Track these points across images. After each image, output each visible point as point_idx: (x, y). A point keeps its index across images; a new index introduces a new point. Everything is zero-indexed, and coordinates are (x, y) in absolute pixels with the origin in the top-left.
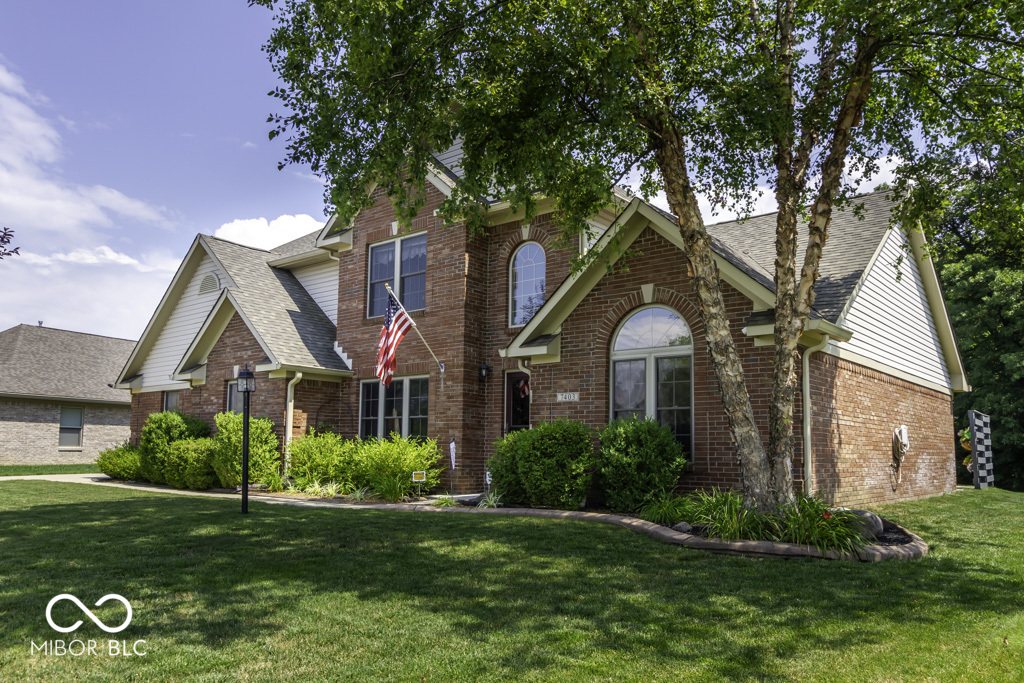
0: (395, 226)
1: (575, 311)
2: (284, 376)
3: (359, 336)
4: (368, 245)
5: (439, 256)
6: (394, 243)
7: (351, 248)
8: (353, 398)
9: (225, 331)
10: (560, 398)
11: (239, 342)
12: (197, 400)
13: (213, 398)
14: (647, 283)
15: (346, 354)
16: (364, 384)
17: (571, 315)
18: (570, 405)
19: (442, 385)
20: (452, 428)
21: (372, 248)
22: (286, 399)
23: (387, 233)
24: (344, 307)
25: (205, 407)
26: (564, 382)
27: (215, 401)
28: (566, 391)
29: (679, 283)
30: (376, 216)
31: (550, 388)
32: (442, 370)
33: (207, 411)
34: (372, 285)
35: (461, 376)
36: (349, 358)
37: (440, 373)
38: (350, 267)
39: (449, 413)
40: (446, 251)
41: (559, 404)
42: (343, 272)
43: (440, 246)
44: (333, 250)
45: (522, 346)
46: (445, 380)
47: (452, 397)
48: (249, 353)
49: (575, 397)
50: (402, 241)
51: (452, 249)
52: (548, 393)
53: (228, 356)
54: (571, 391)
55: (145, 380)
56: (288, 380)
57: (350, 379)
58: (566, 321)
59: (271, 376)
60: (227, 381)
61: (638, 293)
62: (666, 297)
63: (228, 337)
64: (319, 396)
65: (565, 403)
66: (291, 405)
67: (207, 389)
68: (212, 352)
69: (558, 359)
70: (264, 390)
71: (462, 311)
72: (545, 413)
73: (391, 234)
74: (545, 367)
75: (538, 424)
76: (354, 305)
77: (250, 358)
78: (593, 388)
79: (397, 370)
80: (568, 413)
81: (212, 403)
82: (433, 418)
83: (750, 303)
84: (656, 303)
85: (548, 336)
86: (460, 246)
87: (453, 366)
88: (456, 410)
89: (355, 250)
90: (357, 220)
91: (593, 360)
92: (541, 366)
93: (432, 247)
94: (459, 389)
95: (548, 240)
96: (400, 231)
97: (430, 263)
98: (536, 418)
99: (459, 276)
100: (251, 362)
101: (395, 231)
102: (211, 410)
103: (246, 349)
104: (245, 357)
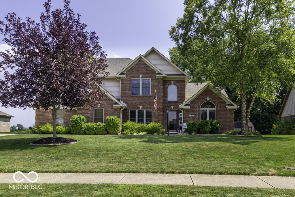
0: (141, 76)
3: (129, 99)
5: (155, 85)
6: (140, 79)
7: (125, 78)
8: (127, 114)
10: (190, 116)
14: (208, 97)
15: (124, 103)
16: (130, 111)
17: (192, 101)
18: (192, 117)
21: (132, 79)
22: (120, 113)
23: (138, 77)
24: (123, 92)
26: (191, 113)
29: (214, 98)
30: (134, 72)
32: (156, 109)
34: (132, 88)
35: (162, 110)
36: (125, 104)
38: (125, 83)
39: (159, 118)
40: (157, 84)
42: (122, 83)
43: (155, 82)
44: (119, 78)
45: (184, 106)
46: (157, 111)
47: (160, 114)
48: (104, 101)
49: (193, 116)
50: (142, 79)
51: (159, 84)
52: (187, 115)
56: (121, 109)
59: (114, 108)
60: (94, 108)
61: (206, 99)
66: (121, 115)
67: (85, 110)
69: (190, 109)
70: (111, 111)
71: (162, 97)
72: (187, 118)
73: (139, 77)
74: (186, 110)
75: (185, 120)
76: (127, 92)
77: (104, 103)
78: (197, 114)
79: (142, 108)
80: (192, 118)
81: (87, 113)
82: (154, 118)
83: (226, 102)
84: (210, 101)
85: (188, 104)
86: (161, 83)
87: (160, 108)
88: (161, 117)
89: (127, 79)
90: (127, 72)
91: (197, 109)
92: (185, 110)
93: (153, 82)
94: (162, 113)
95: (178, 85)
96: (142, 77)
97: (152, 86)
98: (185, 119)
99: (161, 90)
100: (105, 104)
101: (141, 77)
102: (87, 115)
103: (102, 100)
104: (102, 102)
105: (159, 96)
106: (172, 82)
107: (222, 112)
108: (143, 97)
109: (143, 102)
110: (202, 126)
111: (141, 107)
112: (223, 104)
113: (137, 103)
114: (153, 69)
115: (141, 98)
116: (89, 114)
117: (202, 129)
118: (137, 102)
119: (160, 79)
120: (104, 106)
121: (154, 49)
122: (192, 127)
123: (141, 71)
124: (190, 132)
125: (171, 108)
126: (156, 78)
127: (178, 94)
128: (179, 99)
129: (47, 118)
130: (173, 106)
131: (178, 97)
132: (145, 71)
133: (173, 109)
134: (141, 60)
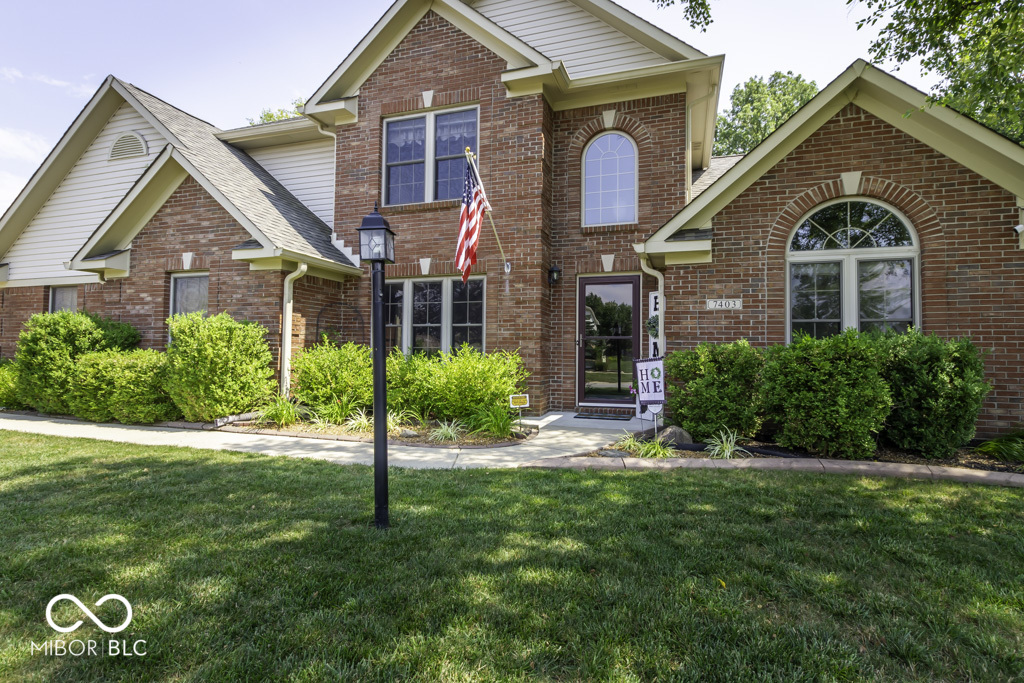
0: (428, 97)
1: (733, 202)
2: (279, 267)
4: (382, 119)
5: (499, 135)
6: (424, 117)
7: (356, 120)
9: (164, 207)
10: (711, 305)
11: (192, 221)
12: (115, 297)
13: (143, 295)
14: (849, 170)
15: (350, 249)
17: (727, 207)
18: (727, 314)
19: (507, 288)
20: (524, 339)
21: (388, 124)
22: (282, 298)
23: (414, 104)
24: (346, 192)
25: (128, 307)
26: (717, 286)
27: (149, 299)
28: (720, 297)
29: (899, 171)
30: (395, 83)
31: (694, 293)
32: (507, 270)
33: (133, 312)
34: (388, 168)
35: (538, 278)
36: (355, 253)
37: (503, 273)
38: (354, 144)
39: (520, 321)
40: (511, 129)
41: (711, 312)
42: (343, 149)
43: (501, 122)
44: (323, 121)
45: (668, 239)
46: (510, 281)
47: (524, 302)
48: (211, 236)
49: (737, 304)
50: (437, 116)
51: (521, 127)
52: (692, 299)
53: (171, 239)
54: (728, 297)
55: (12, 271)
56: (284, 274)
57: (359, 278)
58: (720, 213)
59: (252, 267)
60: (169, 273)
61: (835, 183)
62: (879, 188)
63: (170, 215)
64: (319, 297)
65: (718, 312)
66: (289, 307)
67: (133, 284)
68: (141, 233)
69: (709, 259)
70: (239, 287)
71: (538, 201)
72: (688, 323)
73: (420, 106)
74: (685, 267)
75: (677, 335)
76: (361, 190)
77: (212, 243)
78: (764, 294)
79: (435, 269)
80: (724, 323)
81: (143, 303)
82: (494, 326)
84: (863, 195)
85: (696, 231)
86: (533, 124)
87: (525, 266)
88: (531, 317)
89: (362, 124)
90: (363, 87)
91: (763, 260)
92: (679, 267)
93: (488, 124)
94: (535, 292)
95: (642, 129)
96: (435, 104)
97: (486, 142)
98: (674, 328)
99: (532, 160)
100: (215, 249)
101: (428, 103)
102: (142, 312)
103: (204, 231)
104: (203, 241)
105: (520, 197)
106: (609, 118)
107: (970, 273)
108: (436, 210)
109: (436, 236)
110: (808, 386)
111: (425, 264)
112: (987, 212)
113: (407, 246)
114: (494, 49)
115: (429, 215)
116: (147, 303)
117: (809, 410)
118: (409, 237)
119: (529, 97)
120: (208, 260)
122: (714, 392)
123: (430, 74)
124: (703, 427)
125: (600, 263)
126: (509, 95)
127: (643, 183)
128: (648, 210)
130: (610, 252)
131: (642, 199)
132: (449, 71)
133: (614, 270)
134: (430, 13)
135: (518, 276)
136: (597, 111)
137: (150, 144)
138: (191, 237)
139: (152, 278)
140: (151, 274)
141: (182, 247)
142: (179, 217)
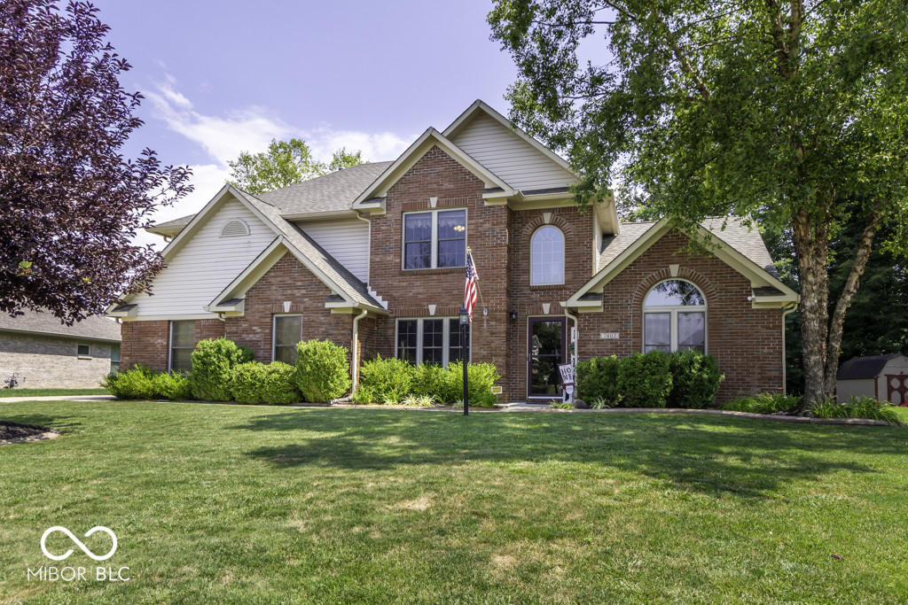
0: (434, 201)
1: (615, 278)
2: (351, 312)
3: (395, 284)
4: (402, 212)
5: (480, 229)
6: (431, 213)
7: (385, 213)
8: (390, 332)
9: (269, 272)
10: (603, 336)
11: (290, 282)
12: (234, 329)
13: (254, 328)
14: (673, 263)
15: (382, 297)
16: (400, 322)
17: (612, 281)
18: (611, 341)
19: (485, 325)
20: (496, 356)
21: (406, 215)
22: (352, 331)
23: (425, 205)
24: (377, 260)
25: (244, 336)
26: (606, 325)
27: (259, 330)
28: (608, 332)
29: (697, 265)
30: (411, 190)
31: (593, 329)
32: (485, 314)
33: (247, 339)
34: (406, 244)
35: (504, 319)
36: (383, 300)
37: (483, 315)
38: (383, 228)
39: (493, 345)
40: (487, 226)
41: (603, 340)
42: (375, 231)
43: (481, 221)
44: (360, 212)
45: (578, 300)
46: (487, 320)
47: (496, 333)
48: (303, 292)
49: (616, 336)
50: (439, 213)
51: (493, 224)
52: (592, 333)
53: (275, 292)
54: (612, 332)
55: (139, 310)
56: (354, 316)
57: (387, 317)
58: (608, 284)
59: (332, 312)
60: (272, 314)
61: (666, 270)
62: (688, 274)
63: (274, 277)
64: (366, 329)
65: (607, 340)
66: (356, 336)
67: (247, 321)
68: (252, 288)
69: (602, 310)
70: (323, 324)
71: (504, 271)
72: (591, 346)
73: (428, 206)
74: (589, 314)
75: (584, 353)
76: (389, 259)
77: (304, 296)
78: (631, 330)
79: (438, 312)
80: (610, 346)
81: (255, 333)
82: (477, 348)
83: (748, 282)
84: (680, 277)
85: (595, 294)
86: (501, 223)
87: (496, 311)
88: (499, 343)
89: (389, 215)
90: (390, 191)
91: (630, 311)
92: (586, 314)
93: (473, 221)
94: (503, 327)
95: (567, 226)
96: (439, 205)
97: (471, 232)
98: (583, 349)
99: (501, 245)
100: (306, 300)
101: (434, 205)
102: (254, 339)
103: (298, 288)
104: (298, 295)
105: (493, 268)
106: (547, 217)
107: (730, 320)
108: (439, 274)
109: (440, 290)
110: (633, 374)
111: (432, 309)
112: (738, 289)
113: (420, 296)
114: (476, 174)
115: (435, 277)
116: (257, 333)
117: (634, 386)
118: (421, 291)
119: (499, 206)
120: (302, 306)
121: (482, 107)
122: (596, 381)
123: (435, 186)
124: (592, 398)
125: (541, 309)
126: (486, 204)
127: (568, 260)
128: (570, 276)
129: (150, 349)
130: (548, 302)
131: (567, 269)
132: (447, 186)
133: (550, 313)
134: (435, 147)
135: (492, 317)
136: (540, 212)
137: (251, 228)
138: (289, 292)
139: (261, 317)
140: (261, 314)
141: (283, 297)
142: (280, 279)
